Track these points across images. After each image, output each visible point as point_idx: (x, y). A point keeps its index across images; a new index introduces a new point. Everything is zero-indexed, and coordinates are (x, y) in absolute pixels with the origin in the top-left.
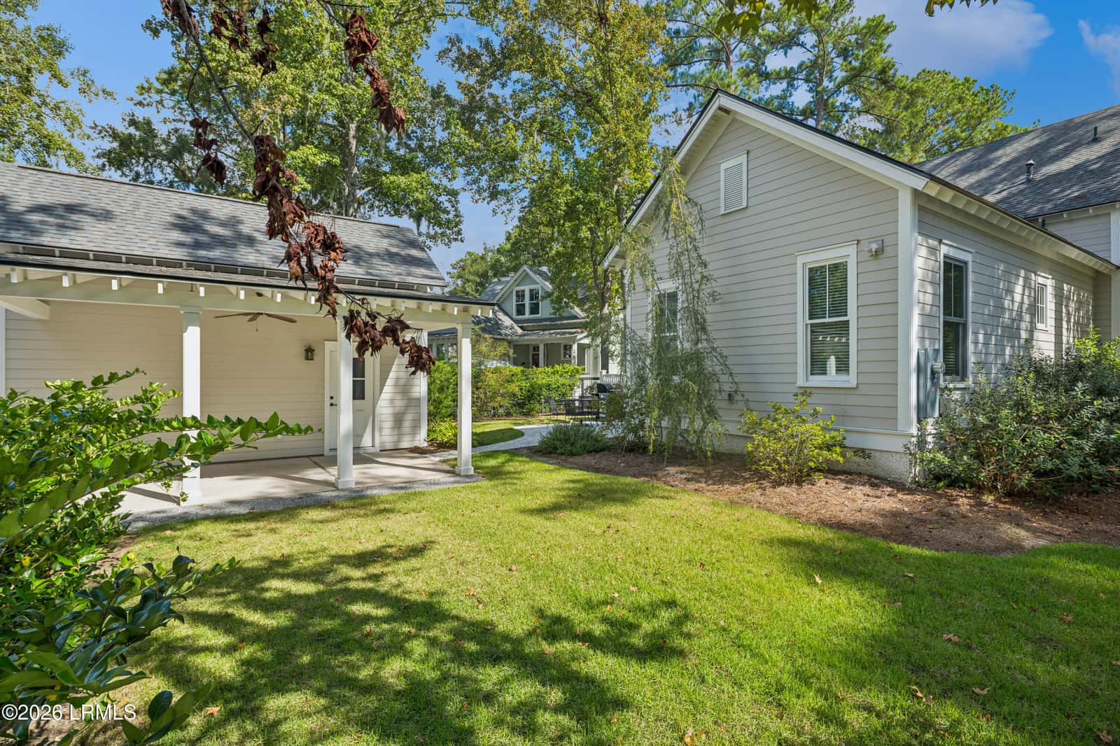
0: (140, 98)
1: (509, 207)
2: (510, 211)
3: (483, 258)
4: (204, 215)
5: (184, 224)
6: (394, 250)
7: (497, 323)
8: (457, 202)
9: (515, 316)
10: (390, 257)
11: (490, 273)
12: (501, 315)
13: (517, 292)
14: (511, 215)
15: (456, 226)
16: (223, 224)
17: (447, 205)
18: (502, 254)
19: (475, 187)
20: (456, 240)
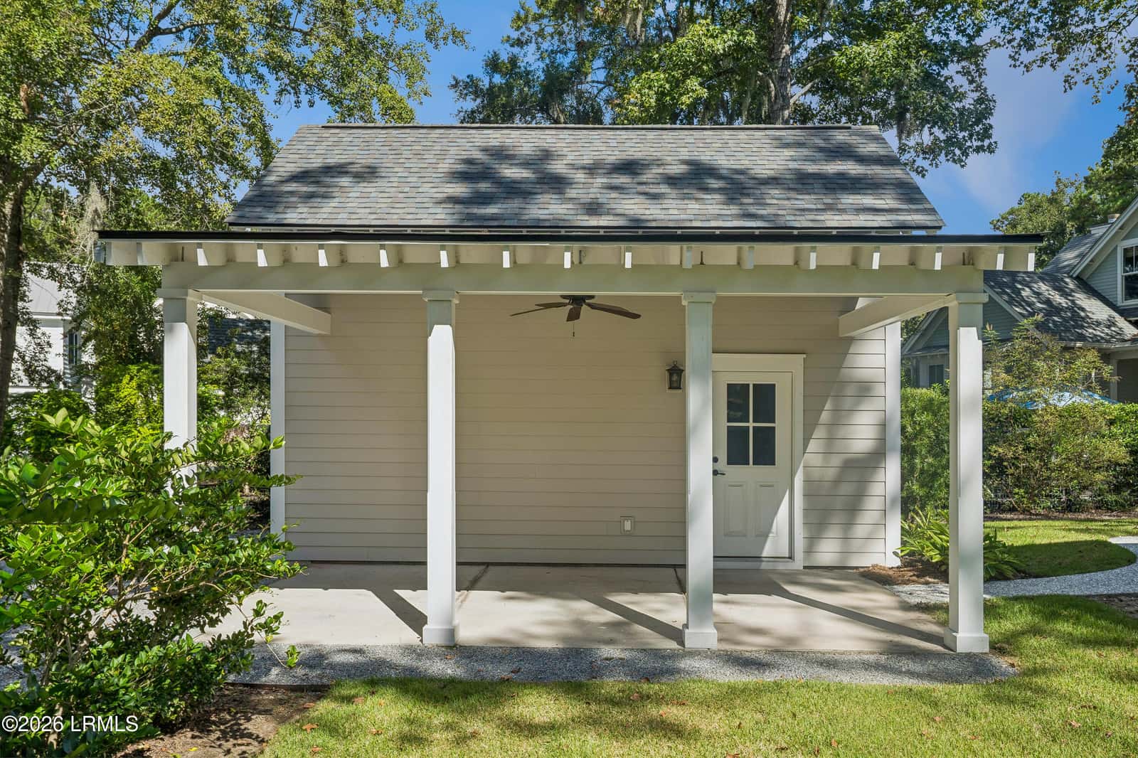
0: (515, 35)
1: (1102, 64)
2: (1104, 72)
3: (1053, 201)
4: (501, 154)
5: (471, 172)
6: (811, 168)
7: (1075, 316)
8: (981, 72)
9: (1121, 301)
10: (802, 182)
11: (1070, 226)
12: (1083, 300)
13: (1126, 250)
14: (1109, 81)
15: (978, 122)
16: (526, 164)
17: (960, 82)
18: (1097, 187)
19: (1018, 34)
20: (978, 149)
